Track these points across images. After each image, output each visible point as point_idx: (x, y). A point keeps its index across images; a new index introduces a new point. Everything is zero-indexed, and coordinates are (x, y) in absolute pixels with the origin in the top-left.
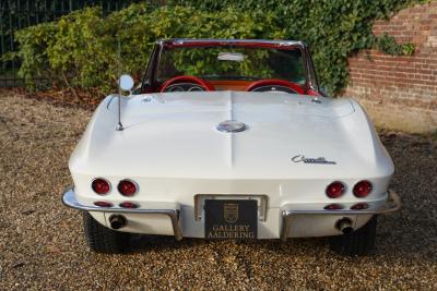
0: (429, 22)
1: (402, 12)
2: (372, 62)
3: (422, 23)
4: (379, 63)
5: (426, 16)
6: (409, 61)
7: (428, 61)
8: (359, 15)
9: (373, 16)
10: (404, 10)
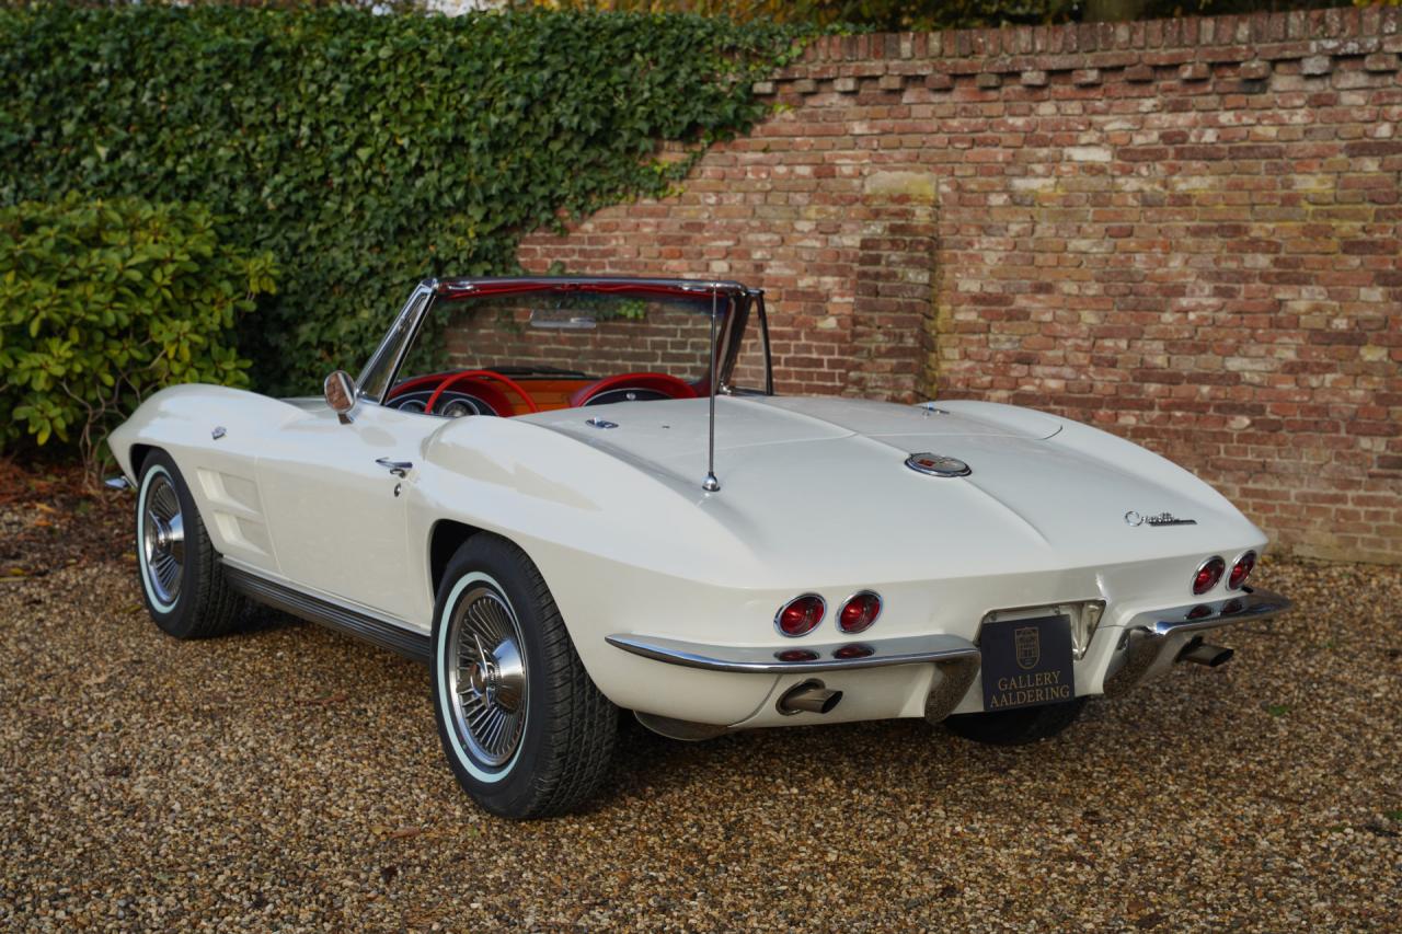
0: (683, 240)
1: (607, 215)
2: (521, 337)
3: (664, 241)
4: (545, 341)
5: (672, 226)
6: (632, 333)
7: (685, 333)
8: (486, 219)
9: (524, 222)
10: (612, 211)
